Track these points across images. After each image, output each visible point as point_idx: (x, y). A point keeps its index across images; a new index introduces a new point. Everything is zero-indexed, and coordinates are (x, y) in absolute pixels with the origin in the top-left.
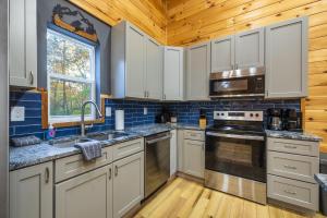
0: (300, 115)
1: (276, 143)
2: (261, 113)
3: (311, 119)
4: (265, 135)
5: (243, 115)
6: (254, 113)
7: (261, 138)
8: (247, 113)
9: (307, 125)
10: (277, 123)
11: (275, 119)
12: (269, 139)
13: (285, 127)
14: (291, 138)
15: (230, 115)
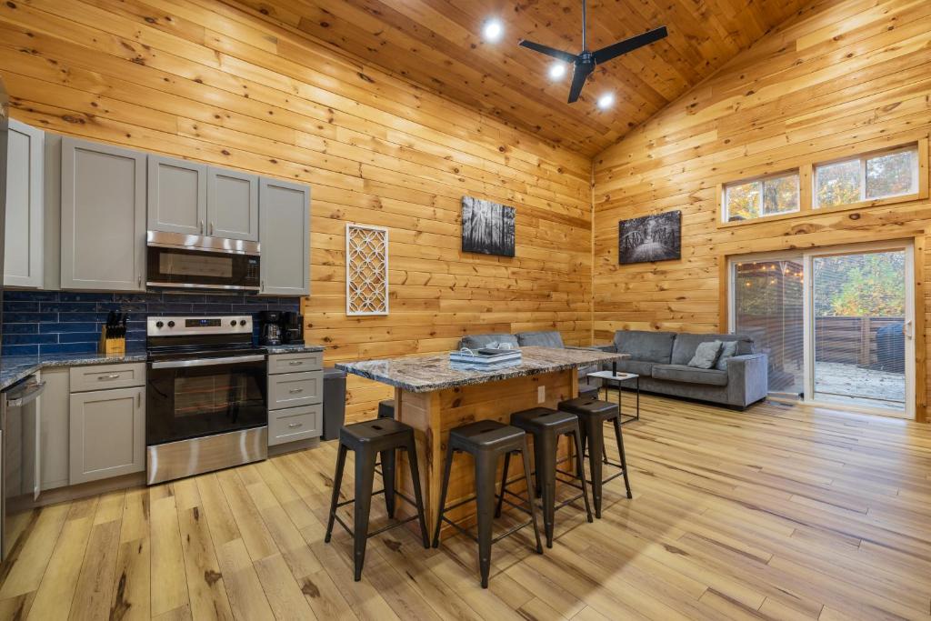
0: (301, 319)
1: (279, 361)
2: (249, 319)
3: (310, 326)
4: (265, 352)
5: (218, 323)
6: (238, 319)
7: (261, 357)
8: (226, 320)
9: (307, 333)
10: (274, 332)
11: (272, 328)
12: (270, 357)
13: (285, 340)
14: (296, 352)
15: (189, 324)
